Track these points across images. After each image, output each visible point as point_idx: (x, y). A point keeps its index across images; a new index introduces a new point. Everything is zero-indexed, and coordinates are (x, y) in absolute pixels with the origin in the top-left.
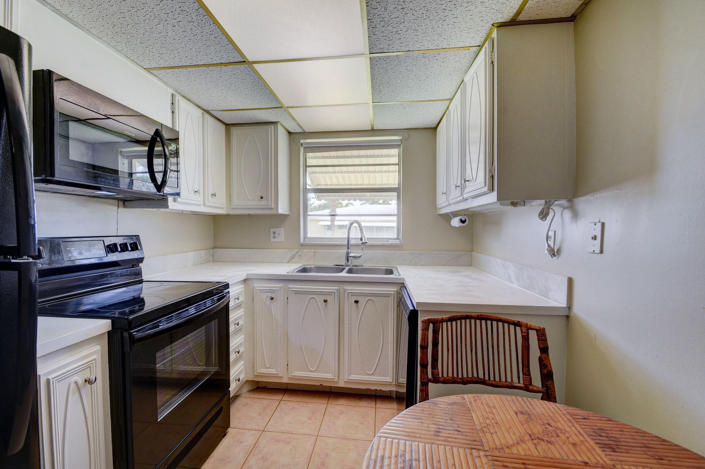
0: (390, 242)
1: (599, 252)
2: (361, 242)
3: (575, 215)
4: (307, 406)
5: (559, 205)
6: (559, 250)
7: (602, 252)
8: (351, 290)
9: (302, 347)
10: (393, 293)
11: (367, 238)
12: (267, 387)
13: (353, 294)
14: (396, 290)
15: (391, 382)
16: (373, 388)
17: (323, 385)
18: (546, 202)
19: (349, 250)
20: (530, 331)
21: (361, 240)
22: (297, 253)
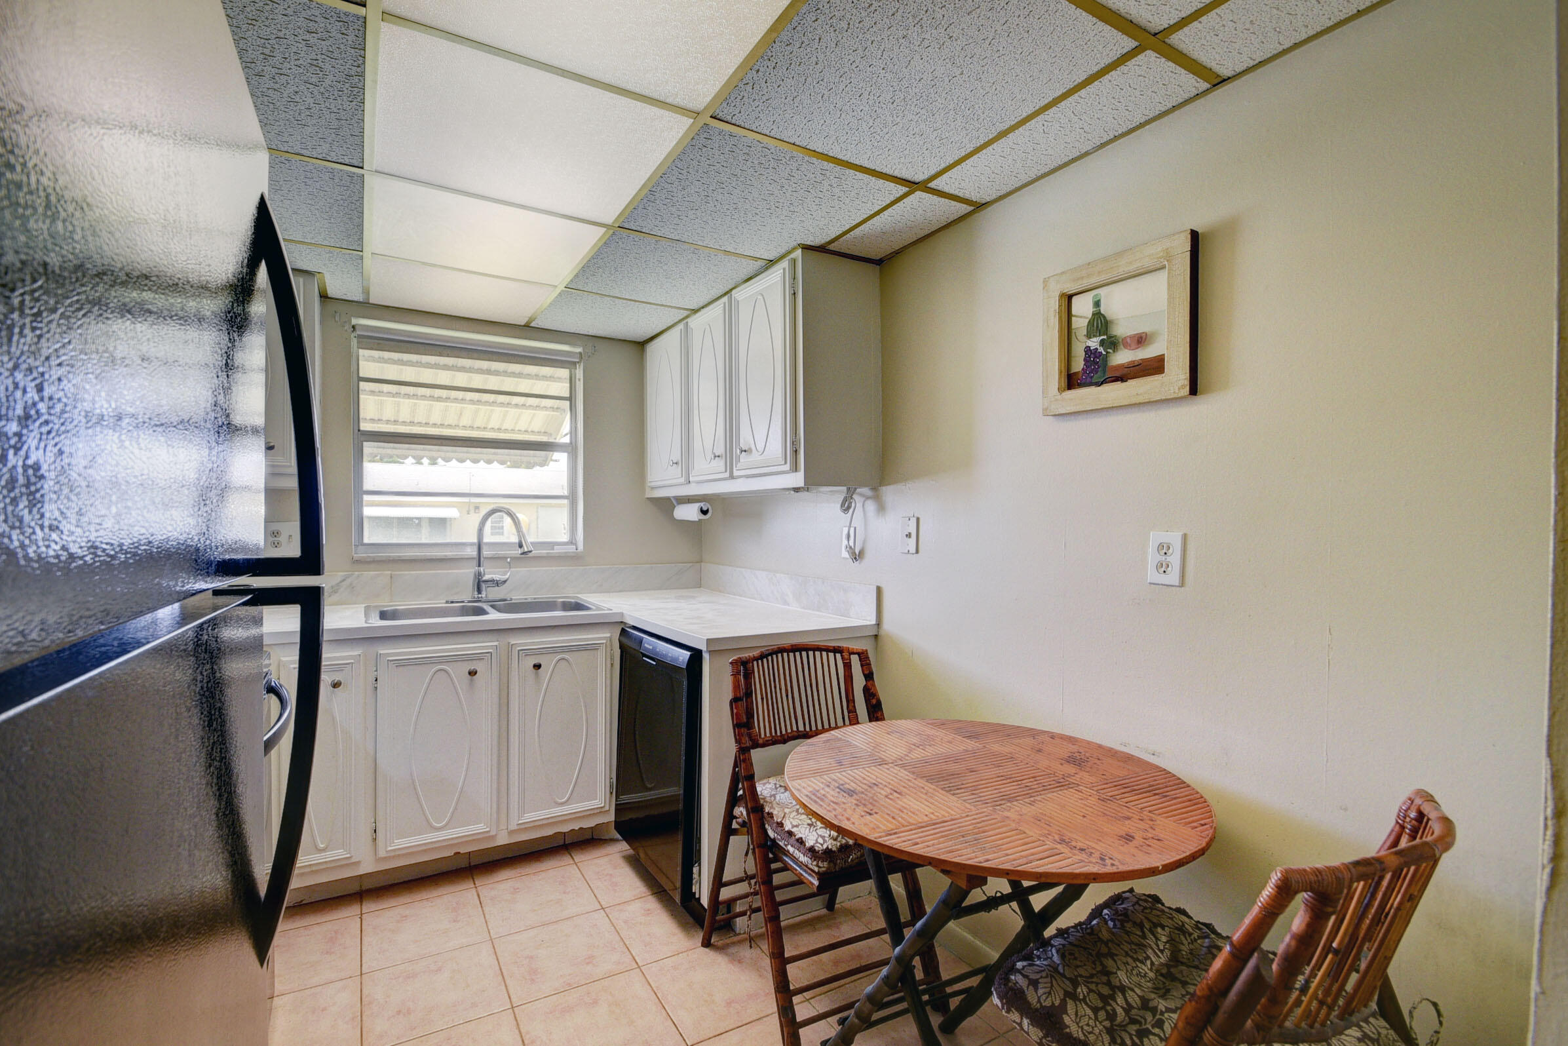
0: (558, 550)
1: (914, 552)
2: (520, 551)
3: (881, 508)
4: (434, 903)
5: (861, 495)
6: (861, 553)
7: (917, 552)
8: (526, 644)
9: (413, 782)
10: (604, 641)
11: (531, 543)
12: (304, 902)
13: (528, 653)
14: (608, 635)
15: (602, 807)
16: (565, 828)
17: (462, 852)
18: (849, 489)
19: (482, 569)
20: (852, 656)
21: (521, 546)
22: (344, 580)
